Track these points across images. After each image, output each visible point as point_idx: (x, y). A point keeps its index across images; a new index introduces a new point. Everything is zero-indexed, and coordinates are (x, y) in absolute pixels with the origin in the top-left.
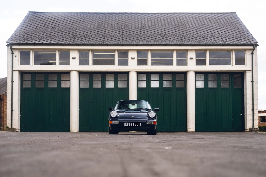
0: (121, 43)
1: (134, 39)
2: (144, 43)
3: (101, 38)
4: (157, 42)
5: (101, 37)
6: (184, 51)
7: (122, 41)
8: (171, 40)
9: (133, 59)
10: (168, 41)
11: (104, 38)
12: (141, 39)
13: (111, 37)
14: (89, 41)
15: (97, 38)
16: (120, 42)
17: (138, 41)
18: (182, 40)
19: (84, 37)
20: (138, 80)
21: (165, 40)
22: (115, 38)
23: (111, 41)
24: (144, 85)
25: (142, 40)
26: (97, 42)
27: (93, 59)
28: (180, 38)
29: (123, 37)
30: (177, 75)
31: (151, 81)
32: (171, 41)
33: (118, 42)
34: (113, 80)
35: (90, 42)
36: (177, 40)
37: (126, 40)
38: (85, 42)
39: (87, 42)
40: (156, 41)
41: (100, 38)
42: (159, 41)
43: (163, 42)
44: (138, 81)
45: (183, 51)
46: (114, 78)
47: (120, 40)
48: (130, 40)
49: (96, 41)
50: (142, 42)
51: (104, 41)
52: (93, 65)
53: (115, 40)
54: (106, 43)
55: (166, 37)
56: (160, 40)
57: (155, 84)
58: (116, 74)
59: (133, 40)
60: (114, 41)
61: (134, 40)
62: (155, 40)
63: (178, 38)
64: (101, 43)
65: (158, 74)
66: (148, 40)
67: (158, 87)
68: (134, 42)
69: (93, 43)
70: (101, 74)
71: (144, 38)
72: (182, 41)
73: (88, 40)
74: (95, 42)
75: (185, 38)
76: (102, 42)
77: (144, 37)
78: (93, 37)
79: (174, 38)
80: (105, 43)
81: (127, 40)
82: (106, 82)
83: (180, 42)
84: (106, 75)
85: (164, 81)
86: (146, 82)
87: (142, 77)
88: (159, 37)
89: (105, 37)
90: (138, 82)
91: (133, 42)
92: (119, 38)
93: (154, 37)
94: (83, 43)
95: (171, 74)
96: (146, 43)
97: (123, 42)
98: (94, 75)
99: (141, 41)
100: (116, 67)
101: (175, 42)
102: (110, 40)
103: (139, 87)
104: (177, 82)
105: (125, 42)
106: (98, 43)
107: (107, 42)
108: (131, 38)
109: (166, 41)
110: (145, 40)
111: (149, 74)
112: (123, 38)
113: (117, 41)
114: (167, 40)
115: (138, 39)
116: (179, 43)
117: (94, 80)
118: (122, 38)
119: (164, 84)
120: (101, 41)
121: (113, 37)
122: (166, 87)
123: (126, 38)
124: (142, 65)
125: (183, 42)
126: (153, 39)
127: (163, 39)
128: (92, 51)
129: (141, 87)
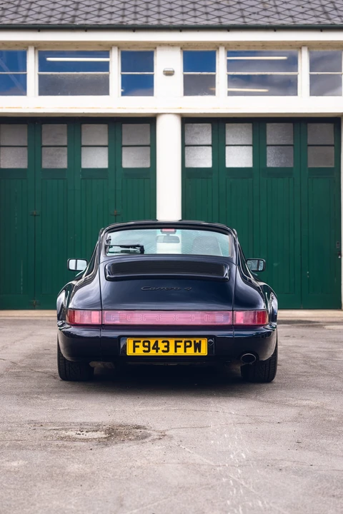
0: (131, 22)
1: (171, 10)
2: (206, 23)
3: (68, 9)
4: (247, 20)
5: (65, 6)
6: (335, 50)
7: (133, 16)
8: (293, 13)
9: (169, 73)
10: (282, 17)
11: (76, 9)
12: (195, 10)
13: (97, 6)
14: (27, 16)
15: (53, 10)
16: (126, 19)
17: (185, 17)
18: (326, 13)
19: (12, 6)
20: (187, 142)
21: (272, 13)
22: (110, 9)
23: (99, 16)
24: (203, 159)
25: (198, 13)
26: (52, 19)
27: (40, 76)
28: (320, 9)
29: (136, 6)
30: (311, 126)
31: (227, 148)
32: (292, 17)
33: (120, 19)
34: (106, 143)
35: (28, 19)
36: (311, 13)
37: (145, 13)
38: (12, 20)
39: (21, 20)
40: (243, 17)
41: (62, 10)
42: (253, 16)
43: (266, 19)
44: (184, 145)
45: (330, 50)
46: (106, 136)
47: (126, 13)
48: (159, 13)
49: (51, 16)
50: (198, 20)
51: (74, 16)
52: (41, 94)
53: (112, 13)
54: (83, 22)
55: (276, 6)
56: (254, 13)
57: (239, 157)
58: (115, 123)
59: (169, 13)
60: (108, 16)
61: (173, 13)
62: (239, 13)
63: (312, 9)
64: (63, 22)
65: (251, 125)
66: (217, 13)
67: (250, 165)
68: (173, 20)
69: (39, 22)
70: (66, 125)
71: (203, 10)
72: (328, 16)
73: (24, 13)
74: (46, 20)
75: (336, 9)
76: (70, 19)
77: (205, 6)
78: (42, 6)
79: (300, 9)
80: (79, 22)
81: (150, 13)
82: (83, 148)
83: (321, 20)
84: (84, 126)
85: (268, 148)
86: (210, 148)
87: (198, 133)
88: (252, 6)
89: (81, 6)
90: (187, 149)
91: (169, 20)
92: (124, 9)
93: (238, 6)
94: (6, 22)
95: (291, 125)
96: (210, 23)
97: (135, 19)
98: (45, 127)
99: (195, 17)
100: (115, 102)
101: (305, 19)
102: (96, 13)
103: (189, 164)
104: (310, 148)
105: (144, 19)
106: (54, 21)
107: (86, 19)
108: (162, 9)
109: (276, 16)
110: (207, 13)
111: (219, 124)
112: (138, 9)
113: (117, 16)
114: (278, 13)
115: (185, 10)
116: (319, 22)
117: (44, 144)
118: (133, 9)
119: (268, 156)
120: (66, 16)
121: (106, 6)
122: (274, 166)
123: (148, 9)
124: (196, 94)
125: (330, 19)
126: (232, 10)
127: (265, 10)
128: (35, 48)
129: (195, 166)
